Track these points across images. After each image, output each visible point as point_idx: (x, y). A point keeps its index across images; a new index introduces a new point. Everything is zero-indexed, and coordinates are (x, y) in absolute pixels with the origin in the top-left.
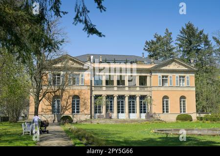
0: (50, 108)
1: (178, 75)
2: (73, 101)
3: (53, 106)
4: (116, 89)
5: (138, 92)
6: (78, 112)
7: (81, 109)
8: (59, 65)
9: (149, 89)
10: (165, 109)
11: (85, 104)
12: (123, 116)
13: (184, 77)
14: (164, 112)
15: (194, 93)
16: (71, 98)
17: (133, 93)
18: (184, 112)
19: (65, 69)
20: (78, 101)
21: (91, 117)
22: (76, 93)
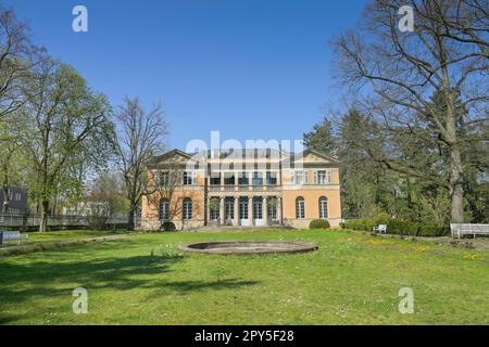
0: (157, 212)
1: (316, 170)
2: (184, 204)
3: (161, 212)
4: (236, 188)
5: (264, 193)
6: (190, 218)
7: (193, 214)
8: (167, 162)
9: (278, 188)
10: (300, 213)
11: (198, 207)
12: (246, 223)
13: (324, 172)
14: (297, 217)
15: (339, 192)
16: (181, 200)
17: (258, 194)
18: (326, 216)
19: (173, 166)
20: (190, 204)
21: (205, 224)
22: (187, 195)
